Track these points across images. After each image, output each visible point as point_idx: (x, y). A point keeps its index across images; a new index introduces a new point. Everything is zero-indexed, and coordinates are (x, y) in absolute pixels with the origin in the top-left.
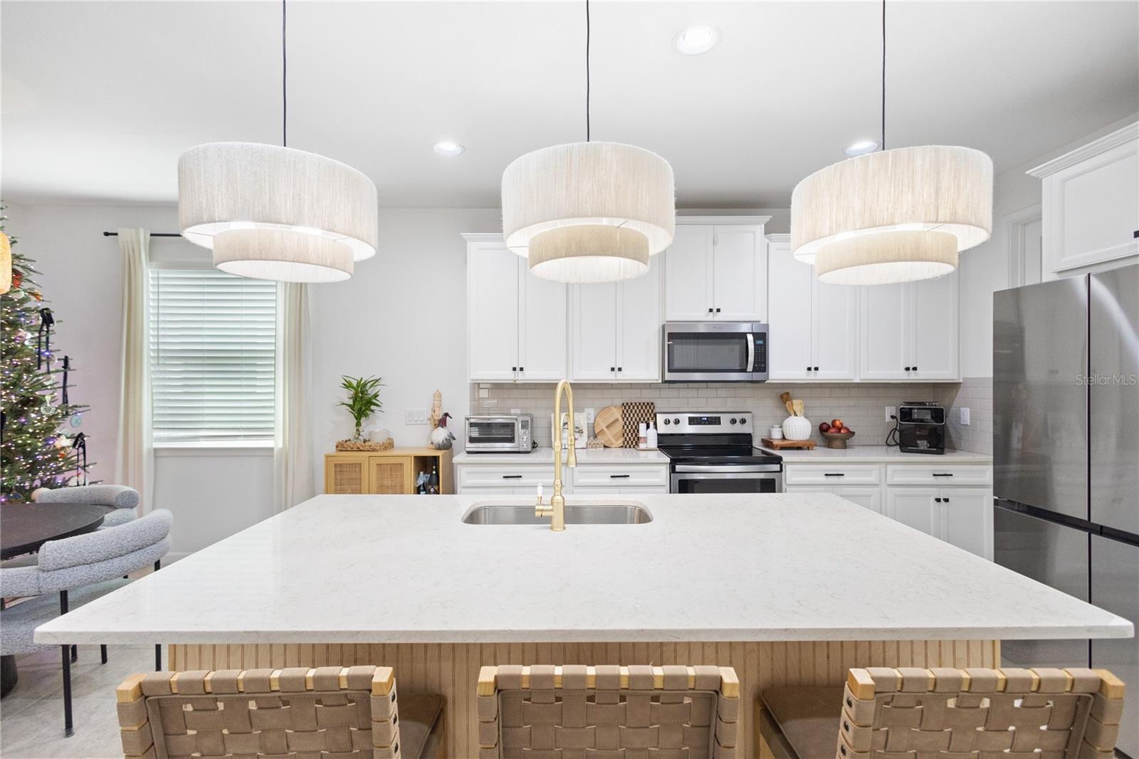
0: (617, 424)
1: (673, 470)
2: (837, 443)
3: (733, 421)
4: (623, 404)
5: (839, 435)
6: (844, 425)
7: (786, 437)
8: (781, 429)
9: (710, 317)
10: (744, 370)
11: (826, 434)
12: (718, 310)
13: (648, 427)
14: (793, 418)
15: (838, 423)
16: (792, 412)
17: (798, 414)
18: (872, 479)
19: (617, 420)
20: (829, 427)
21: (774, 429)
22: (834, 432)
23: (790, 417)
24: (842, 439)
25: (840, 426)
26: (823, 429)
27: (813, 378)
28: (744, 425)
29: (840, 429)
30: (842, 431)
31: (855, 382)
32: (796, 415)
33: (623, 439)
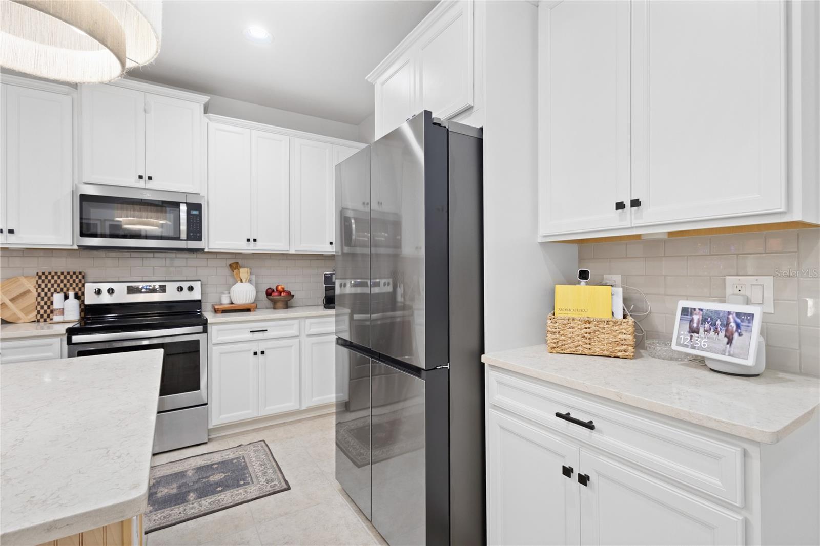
0: (28, 295)
1: (69, 342)
2: (280, 304)
3: (180, 289)
4: (37, 274)
5: (279, 297)
6: (285, 290)
7: (234, 302)
8: (229, 295)
9: (141, 184)
10: (178, 239)
11: (271, 297)
12: (150, 178)
13: (66, 297)
14: (239, 284)
15: (280, 288)
16: (239, 279)
17: (244, 280)
18: (293, 331)
19: (28, 292)
20: (273, 291)
21: (223, 295)
22: (276, 296)
23: (237, 284)
24: (283, 301)
25: (282, 290)
26: (269, 293)
27: (252, 248)
28: (193, 292)
29: (280, 293)
30: (282, 294)
31: (290, 253)
32: (242, 281)
33: (36, 313)
